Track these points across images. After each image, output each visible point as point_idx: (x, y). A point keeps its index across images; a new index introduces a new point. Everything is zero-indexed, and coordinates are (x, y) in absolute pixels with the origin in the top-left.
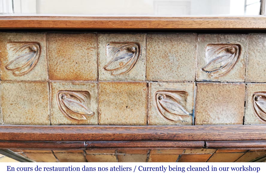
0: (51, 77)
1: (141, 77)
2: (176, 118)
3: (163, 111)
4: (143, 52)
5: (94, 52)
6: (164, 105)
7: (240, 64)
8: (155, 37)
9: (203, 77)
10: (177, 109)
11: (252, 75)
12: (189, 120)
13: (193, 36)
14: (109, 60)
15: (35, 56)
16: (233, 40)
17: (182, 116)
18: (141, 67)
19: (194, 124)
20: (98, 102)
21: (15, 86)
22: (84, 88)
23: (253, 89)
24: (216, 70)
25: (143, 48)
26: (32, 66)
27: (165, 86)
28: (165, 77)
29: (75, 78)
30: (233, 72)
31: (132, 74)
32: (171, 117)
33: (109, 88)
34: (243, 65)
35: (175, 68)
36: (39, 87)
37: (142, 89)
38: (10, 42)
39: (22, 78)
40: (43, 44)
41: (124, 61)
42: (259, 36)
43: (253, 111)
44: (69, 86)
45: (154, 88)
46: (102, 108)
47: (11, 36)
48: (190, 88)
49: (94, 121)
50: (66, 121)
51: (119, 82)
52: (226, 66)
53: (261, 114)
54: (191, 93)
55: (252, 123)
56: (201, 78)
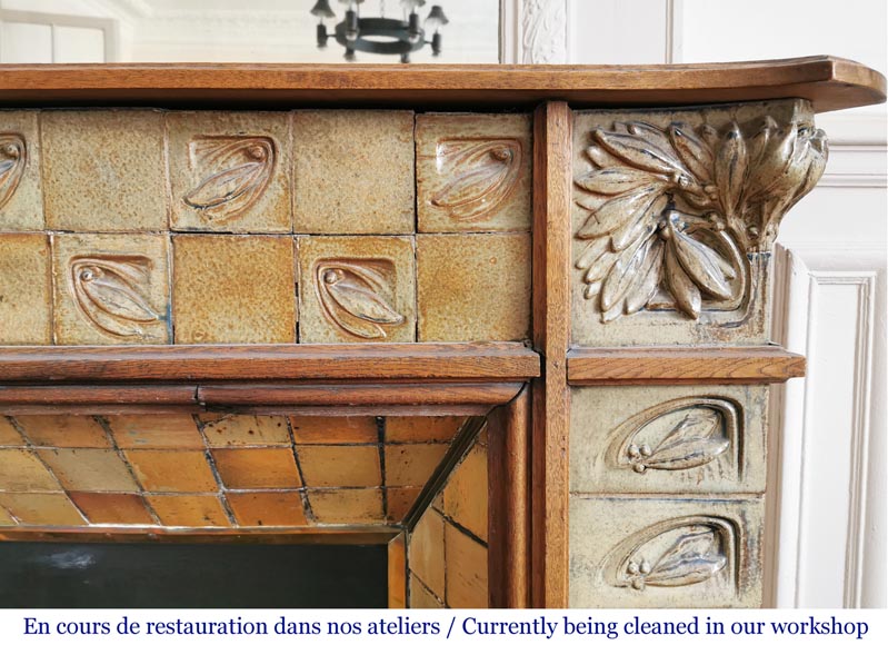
1: (34, 220)
2: (125, 330)
3: (92, 309)
4: (34, 156)
6: (94, 294)
7: (276, 190)
8: (61, 118)
9: (186, 219)
10: (128, 304)
11: (311, 212)
12: (160, 331)
13: (154, 117)
16: (251, 125)
17: (141, 322)
18: (29, 195)
19: (173, 339)
23: (316, 250)
24: (217, 204)
25: (33, 147)
27: (94, 243)
28: (92, 222)
30: (260, 207)
32: (112, 325)
34: (286, 189)
35: (113, 197)
37: (34, 250)
42: (318, 115)
43: (318, 311)
45: (66, 248)
48: (156, 248)
52: (244, 192)
53: (342, 318)
54: (159, 263)
55: (321, 340)
56: (183, 224)
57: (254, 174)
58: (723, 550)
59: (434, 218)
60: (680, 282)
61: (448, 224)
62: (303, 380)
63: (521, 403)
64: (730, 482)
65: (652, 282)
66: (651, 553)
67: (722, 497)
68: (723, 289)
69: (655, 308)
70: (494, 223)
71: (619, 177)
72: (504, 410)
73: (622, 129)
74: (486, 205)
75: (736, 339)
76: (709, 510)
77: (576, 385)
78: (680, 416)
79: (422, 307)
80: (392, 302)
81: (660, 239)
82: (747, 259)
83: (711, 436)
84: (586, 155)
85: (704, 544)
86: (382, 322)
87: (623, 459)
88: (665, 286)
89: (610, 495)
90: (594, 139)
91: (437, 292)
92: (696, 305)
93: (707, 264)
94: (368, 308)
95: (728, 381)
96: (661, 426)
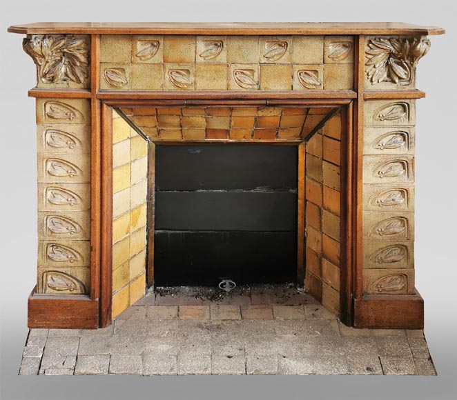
0: (164, 61)
1: (224, 61)
2: (247, 87)
3: (238, 82)
4: (225, 46)
5: (193, 46)
6: (239, 78)
7: (287, 53)
9: (264, 61)
10: (248, 81)
11: (296, 59)
12: (256, 87)
14: (203, 51)
15: (155, 49)
16: (281, 40)
17: (251, 85)
18: (223, 55)
19: (259, 89)
20: (195, 76)
21: (141, 67)
22: (186, 68)
23: (297, 68)
24: (273, 57)
25: (225, 44)
26: (153, 55)
27: (240, 66)
28: (240, 61)
29: (181, 62)
30: (283, 58)
31: (218, 59)
32: (243, 86)
33: (203, 68)
34: (290, 54)
35: (245, 56)
36: (157, 67)
37: (224, 68)
38: (140, 40)
39: (146, 62)
40: (161, 42)
41: (213, 51)
43: (298, 82)
44: (176, 67)
45: (232, 68)
46: (198, 80)
47: (140, 37)
48: (256, 68)
49: (192, 88)
50: (172, 88)
51: (209, 64)
52: (279, 54)
53: (304, 84)
54: (256, 70)
55: (299, 89)
56: (263, 62)
57: (282, 50)
58: (404, 140)
59: (329, 60)
60: (393, 75)
61: (332, 62)
62: (297, 99)
63: (351, 104)
64: (406, 123)
65: (385, 75)
66: (385, 141)
67: (404, 127)
68: (404, 77)
69: (386, 81)
70: (344, 62)
71: (377, 51)
72: (347, 106)
73: (377, 39)
74: (342, 57)
75: (407, 88)
76: (401, 130)
77: (365, 100)
78: (393, 107)
79: (325, 81)
80: (317, 80)
81: (388, 65)
82: (410, 69)
83: (401, 112)
84: (368, 45)
85: (399, 138)
86: (315, 85)
87: (378, 118)
88: (389, 76)
89: (374, 127)
90: (370, 42)
91: (329, 77)
92: (397, 81)
93: (400, 70)
94: (311, 82)
95: (406, 99)
96: (388, 109)
